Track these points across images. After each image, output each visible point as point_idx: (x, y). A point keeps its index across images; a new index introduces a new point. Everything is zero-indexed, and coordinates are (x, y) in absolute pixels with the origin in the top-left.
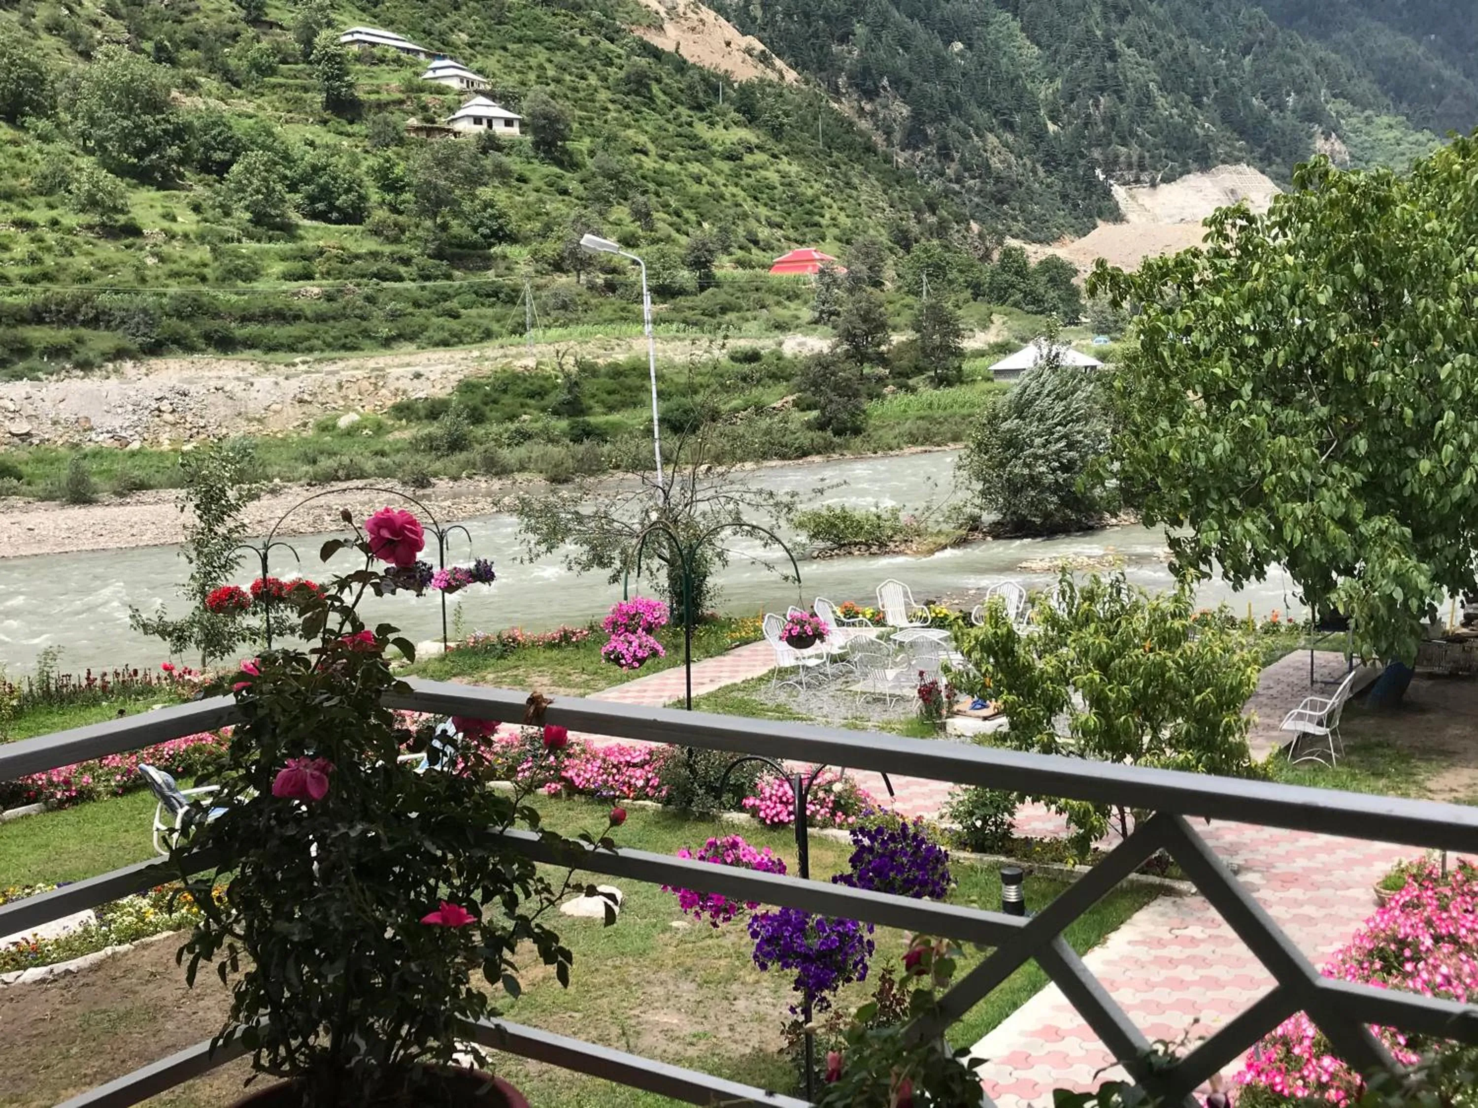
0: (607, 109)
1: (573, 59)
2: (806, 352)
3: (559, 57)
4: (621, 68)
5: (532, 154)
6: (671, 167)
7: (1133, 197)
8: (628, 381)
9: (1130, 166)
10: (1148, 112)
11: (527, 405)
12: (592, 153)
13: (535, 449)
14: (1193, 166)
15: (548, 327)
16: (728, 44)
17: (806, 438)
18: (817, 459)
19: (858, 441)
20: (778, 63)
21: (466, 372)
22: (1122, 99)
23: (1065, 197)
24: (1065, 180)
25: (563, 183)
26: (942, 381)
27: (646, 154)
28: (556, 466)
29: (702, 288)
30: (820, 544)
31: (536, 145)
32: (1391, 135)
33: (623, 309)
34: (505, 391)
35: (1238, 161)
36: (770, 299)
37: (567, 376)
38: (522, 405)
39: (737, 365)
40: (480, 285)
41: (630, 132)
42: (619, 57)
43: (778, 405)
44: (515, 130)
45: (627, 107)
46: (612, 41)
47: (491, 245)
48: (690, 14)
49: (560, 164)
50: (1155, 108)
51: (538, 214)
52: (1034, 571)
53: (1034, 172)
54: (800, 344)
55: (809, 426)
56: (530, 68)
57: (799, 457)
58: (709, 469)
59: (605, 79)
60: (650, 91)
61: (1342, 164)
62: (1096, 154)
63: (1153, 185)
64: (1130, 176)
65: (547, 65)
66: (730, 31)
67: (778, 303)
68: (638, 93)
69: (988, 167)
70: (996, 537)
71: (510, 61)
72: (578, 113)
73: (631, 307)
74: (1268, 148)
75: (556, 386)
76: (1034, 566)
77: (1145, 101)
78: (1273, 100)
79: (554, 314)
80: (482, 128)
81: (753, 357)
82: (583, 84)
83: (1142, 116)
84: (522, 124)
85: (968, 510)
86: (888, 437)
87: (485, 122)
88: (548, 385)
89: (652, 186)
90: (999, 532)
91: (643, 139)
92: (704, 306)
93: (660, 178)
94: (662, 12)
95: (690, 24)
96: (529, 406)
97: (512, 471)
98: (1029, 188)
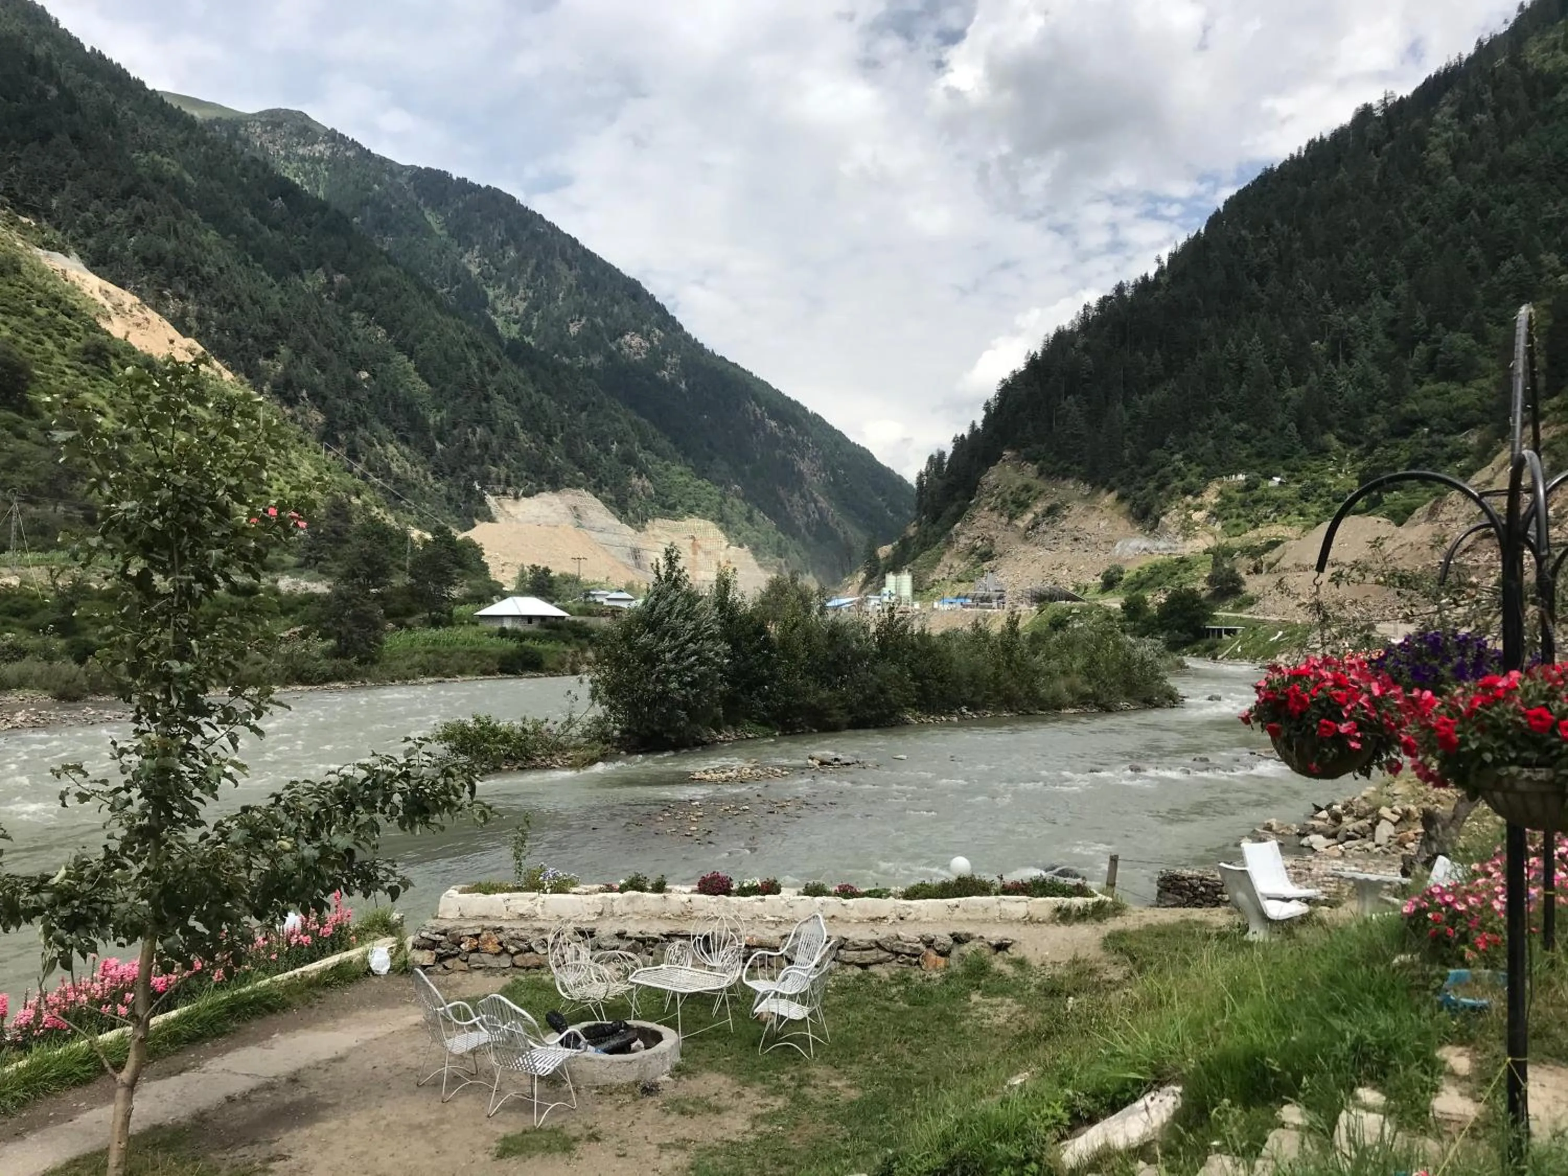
0: (64, 373)
1: (29, 325)
2: (300, 591)
3: (14, 321)
4: (79, 340)
7: (501, 505)
9: (499, 482)
10: (514, 444)
11: (9, 623)
13: (34, 666)
14: (546, 486)
15: (26, 550)
16: (172, 342)
17: (326, 666)
18: (342, 685)
19: (376, 669)
20: (217, 364)
22: (493, 431)
23: (449, 499)
24: (450, 486)
25: (21, 428)
26: (436, 623)
27: (104, 415)
28: (67, 682)
32: (681, 479)
35: (578, 486)
37: (62, 595)
38: (4, 624)
41: (88, 395)
42: (77, 330)
43: (285, 634)
45: (84, 374)
46: (69, 317)
48: (135, 312)
49: (19, 411)
50: (518, 440)
52: (712, 783)
53: (426, 478)
54: (294, 584)
57: (320, 683)
59: (62, 347)
60: (108, 363)
61: (650, 496)
62: (474, 469)
63: (517, 498)
64: (499, 490)
66: (173, 333)
68: (95, 363)
69: (389, 469)
74: (600, 480)
75: (44, 606)
76: (707, 777)
77: (511, 435)
78: (601, 446)
79: (30, 538)
82: (39, 348)
83: (509, 445)
86: (403, 665)
88: (35, 604)
91: (101, 403)
94: (109, 306)
95: (134, 320)
96: (14, 624)
97: (9, 688)
98: (422, 489)
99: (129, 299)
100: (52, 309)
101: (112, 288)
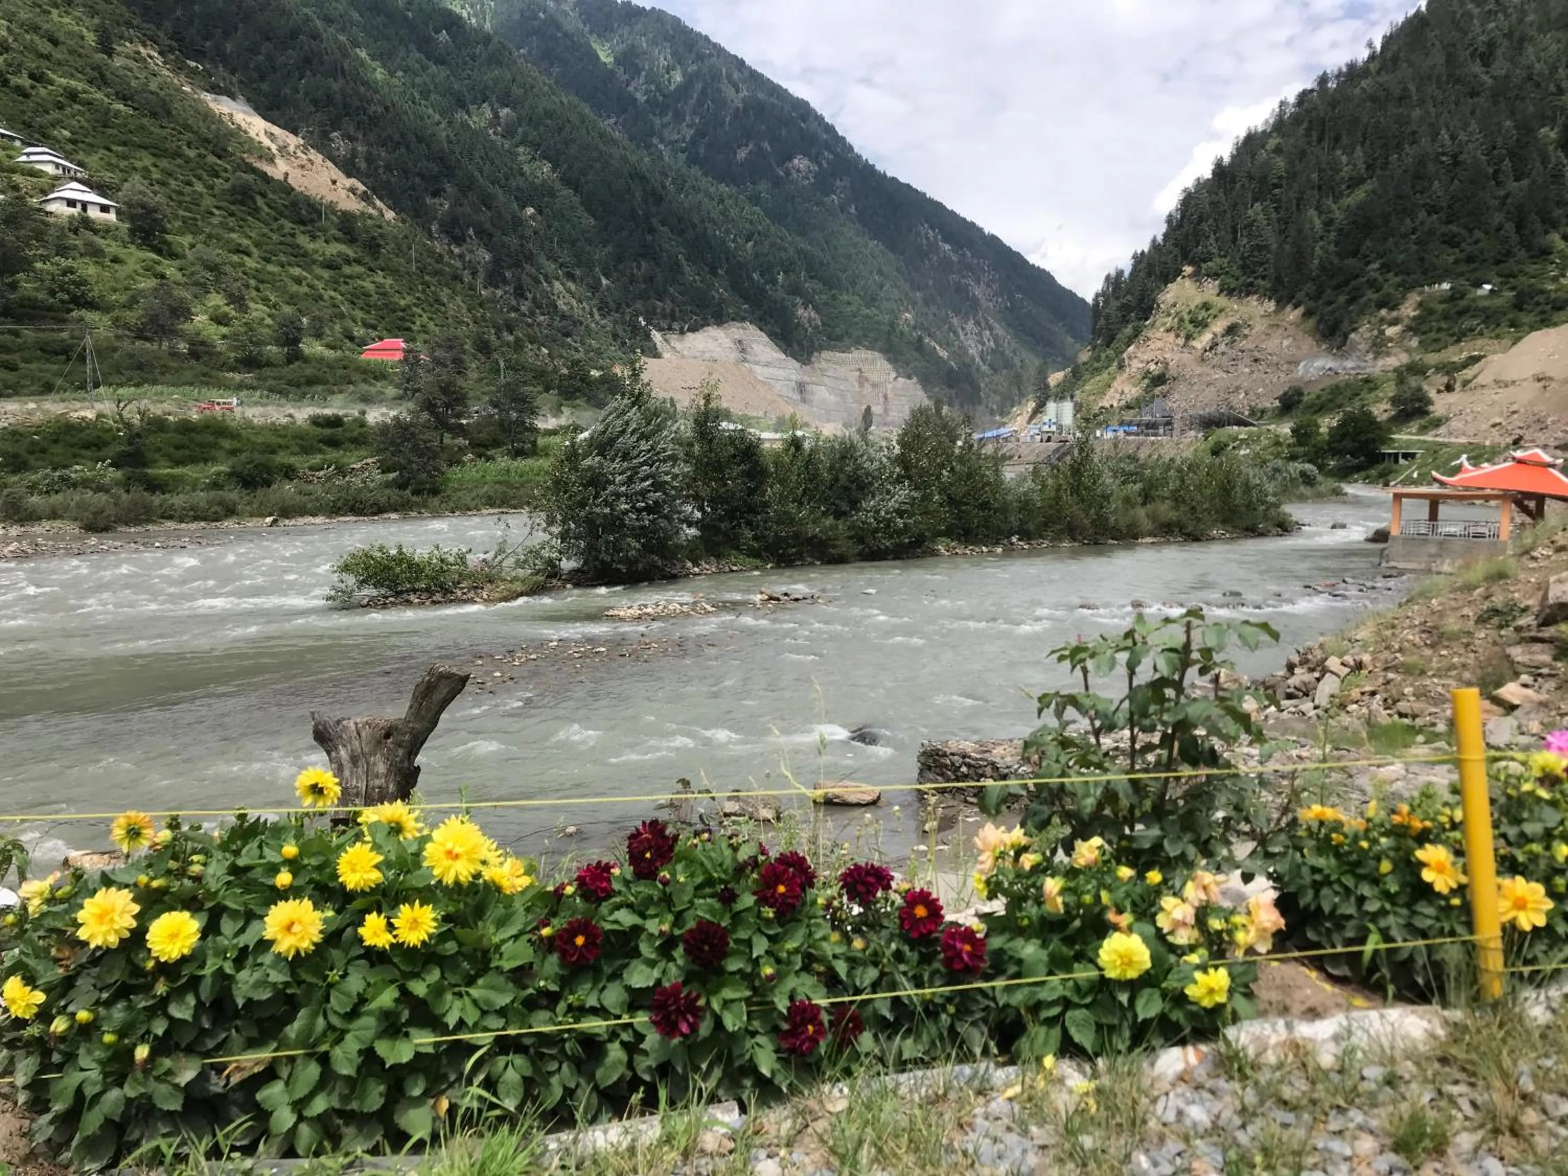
0: (212, 214)
1: (179, 166)
2: (388, 420)
3: (164, 163)
4: (227, 180)
5: (127, 239)
6: (271, 268)
7: (667, 341)
8: (199, 438)
9: (664, 317)
10: (678, 277)
11: (80, 456)
12: (192, 246)
13: (75, 496)
14: (712, 320)
15: (121, 385)
16: (334, 182)
17: (383, 496)
18: (393, 516)
19: (435, 501)
20: (379, 203)
21: (12, 420)
22: (657, 264)
23: (615, 336)
24: (615, 322)
25: (160, 269)
26: (518, 453)
27: (248, 254)
28: (95, 514)
29: (289, 362)
30: (369, 591)
31: (132, 232)
33: (205, 375)
34: (56, 441)
35: (743, 320)
36: (356, 377)
37: (128, 425)
38: (75, 456)
39: (319, 430)
40: (47, 343)
41: (234, 236)
42: (226, 170)
43: (357, 466)
44: (112, 217)
45: (232, 214)
46: (220, 157)
47: (69, 311)
48: (299, 154)
49: (159, 252)
50: (683, 274)
51: (127, 289)
52: (622, 619)
53: (592, 315)
54: (383, 415)
55: (387, 485)
56: (135, 169)
57: (374, 514)
58: (275, 521)
59: (211, 188)
60: (255, 203)
61: (817, 327)
62: (639, 305)
63: (682, 332)
64: (664, 325)
65: (153, 169)
66: (335, 173)
67: (365, 381)
68: (242, 203)
69: (556, 307)
70: (577, 585)
71: (114, 161)
72: (181, 213)
73: (214, 373)
74: (765, 312)
75: (115, 438)
76: (622, 613)
77: (676, 268)
78: (768, 276)
79: (127, 373)
80: (76, 211)
81: (335, 422)
82: (188, 189)
83: (674, 279)
84: (119, 213)
85: (546, 554)
86: (467, 499)
87: (79, 206)
88: (107, 437)
89: (252, 282)
90: (582, 579)
91: (246, 242)
92: (290, 377)
93: (261, 276)
94: (274, 148)
95: (298, 162)
96: (84, 457)
97: (40, 519)
98: (587, 327)
99: (293, 141)
100: (202, 151)
101: (276, 130)
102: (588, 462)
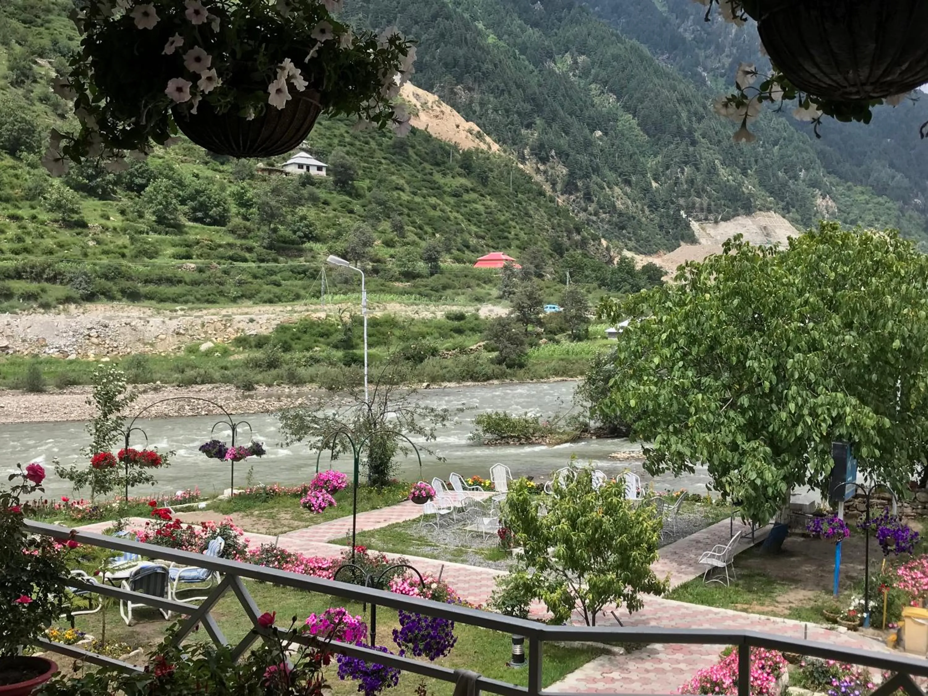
0: (381, 163)
2: (493, 316)
4: (391, 138)
5: (333, 188)
6: (418, 199)
7: (703, 229)
8: (382, 329)
9: (702, 210)
10: (714, 178)
12: (370, 189)
13: (322, 369)
14: (741, 211)
15: (336, 294)
16: (458, 126)
17: (490, 369)
18: (496, 382)
19: (522, 371)
20: (488, 139)
21: (282, 320)
22: (698, 169)
23: (661, 227)
24: (662, 216)
25: (351, 206)
26: (577, 338)
27: (403, 191)
28: (333, 380)
29: (432, 274)
30: (488, 435)
31: (336, 183)
32: (862, 198)
33: (382, 285)
34: (305, 332)
35: (769, 209)
36: (473, 282)
37: (344, 324)
38: (315, 342)
39: (450, 322)
40: (295, 268)
41: (394, 177)
43: (474, 347)
44: (323, 173)
45: (393, 162)
47: (304, 242)
48: (435, 107)
49: (350, 194)
50: (718, 175)
51: (334, 225)
52: (619, 459)
53: (643, 211)
54: (490, 311)
55: (492, 361)
56: (335, 136)
57: (485, 381)
58: (428, 385)
59: (380, 145)
60: (408, 153)
61: (833, 214)
62: (682, 201)
63: (716, 222)
64: (702, 216)
65: (346, 135)
66: (459, 119)
67: (478, 285)
68: (400, 154)
69: (614, 207)
70: (598, 437)
71: (323, 131)
72: (363, 164)
73: (387, 283)
74: (788, 203)
75: (337, 330)
76: (619, 456)
77: (712, 171)
78: (791, 174)
79: (339, 286)
80: (303, 171)
81: (460, 317)
82: (366, 147)
83: (711, 180)
84: (328, 170)
85: (581, 419)
86: (541, 370)
87: (305, 167)
88: (332, 329)
89: (406, 211)
90: (600, 434)
91: (402, 182)
92: (433, 285)
93: (411, 206)
94: (418, 105)
95: (435, 113)
96: (319, 342)
97: (305, 382)
98: (639, 221)
99: (431, 98)
101: (420, 91)
102: (608, 367)
